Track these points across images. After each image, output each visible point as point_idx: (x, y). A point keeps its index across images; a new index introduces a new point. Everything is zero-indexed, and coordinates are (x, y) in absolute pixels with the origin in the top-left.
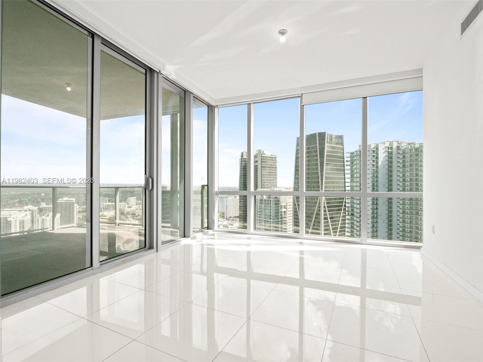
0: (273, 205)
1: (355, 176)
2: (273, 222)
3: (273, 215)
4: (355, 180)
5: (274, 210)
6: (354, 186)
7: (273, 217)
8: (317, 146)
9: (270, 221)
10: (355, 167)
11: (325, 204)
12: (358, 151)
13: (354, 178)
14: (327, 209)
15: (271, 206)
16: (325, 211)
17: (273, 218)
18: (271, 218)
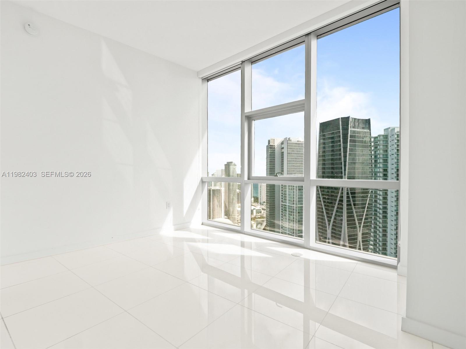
0: (296, 190)
1: (378, 161)
2: (296, 207)
3: (296, 201)
4: (378, 166)
5: (297, 195)
6: (377, 172)
7: (296, 202)
8: (340, 131)
9: (294, 207)
10: (378, 152)
11: (348, 191)
12: (381, 136)
13: (377, 163)
14: (350, 196)
15: (294, 192)
16: (348, 197)
17: (296, 204)
18: (294, 203)
